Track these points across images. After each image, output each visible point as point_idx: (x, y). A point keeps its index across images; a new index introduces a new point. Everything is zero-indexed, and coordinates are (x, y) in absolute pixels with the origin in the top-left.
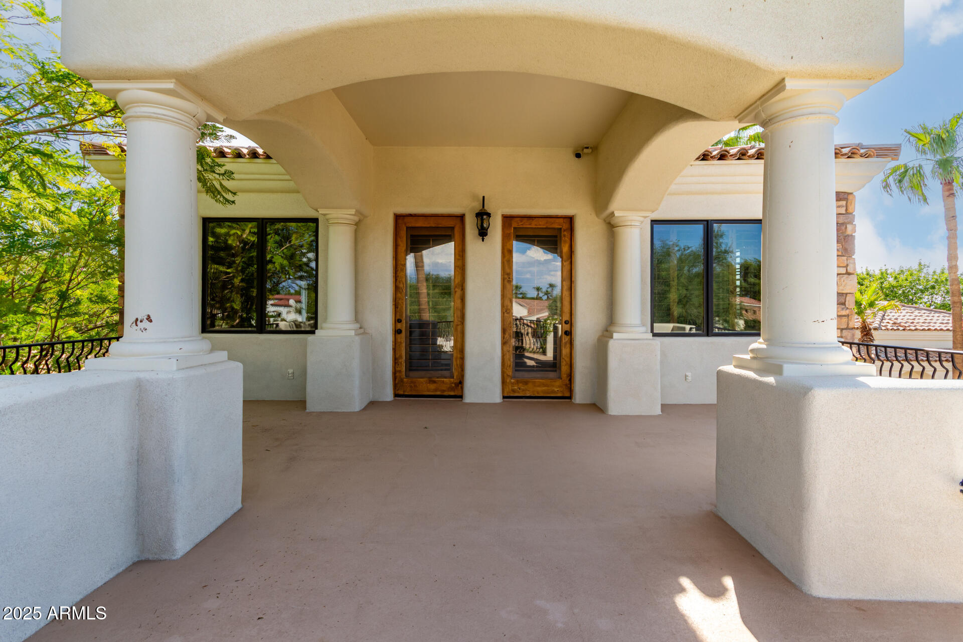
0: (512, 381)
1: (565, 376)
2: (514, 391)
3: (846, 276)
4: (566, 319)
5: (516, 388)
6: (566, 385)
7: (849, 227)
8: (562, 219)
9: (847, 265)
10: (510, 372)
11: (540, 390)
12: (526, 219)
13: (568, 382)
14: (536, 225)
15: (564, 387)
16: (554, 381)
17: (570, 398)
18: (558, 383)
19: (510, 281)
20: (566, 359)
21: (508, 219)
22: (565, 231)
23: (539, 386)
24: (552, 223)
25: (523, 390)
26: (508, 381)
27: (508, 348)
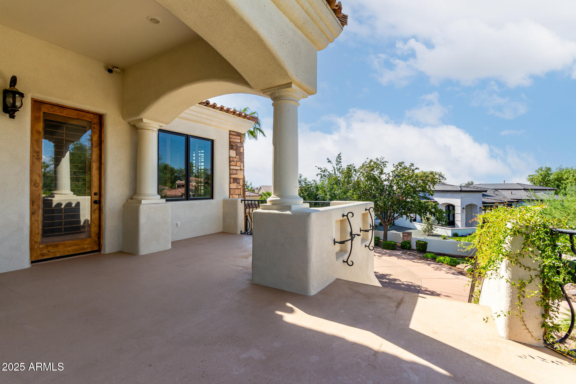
0: (41, 246)
1: (94, 235)
2: (42, 255)
3: (240, 171)
4: (95, 192)
5: (45, 252)
6: (95, 242)
7: (242, 149)
8: (93, 115)
9: (241, 166)
10: (39, 238)
11: (70, 250)
12: (57, 107)
13: (96, 239)
14: (67, 114)
15: (93, 243)
16: (85, 240)
17: (99, 250)
18: (89, 241)
19: (40, 159)
20: (95, 222)
21: (37, 104)
22: (94, 124)
23: (70, 246)
24: (83, 116)
25: (53, 252)
26: (36, 247)
27: (36, 218)
